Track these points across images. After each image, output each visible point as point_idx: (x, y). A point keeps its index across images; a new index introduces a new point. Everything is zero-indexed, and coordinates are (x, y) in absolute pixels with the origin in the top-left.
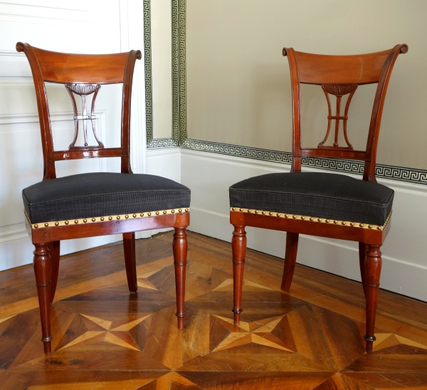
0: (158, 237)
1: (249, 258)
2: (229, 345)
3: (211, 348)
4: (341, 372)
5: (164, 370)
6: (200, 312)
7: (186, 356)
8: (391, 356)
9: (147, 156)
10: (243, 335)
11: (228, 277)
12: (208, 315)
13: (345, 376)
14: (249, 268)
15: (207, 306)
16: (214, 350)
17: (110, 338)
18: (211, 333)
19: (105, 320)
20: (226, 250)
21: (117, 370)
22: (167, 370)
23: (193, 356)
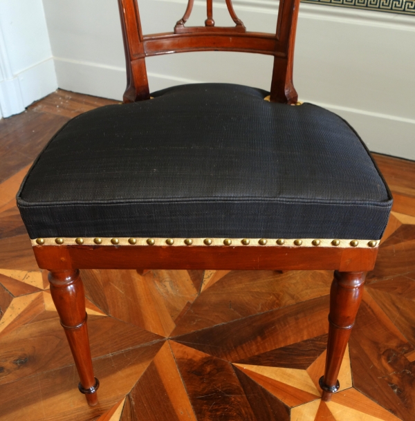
0: (35, 109)
2: (216, 275)
3: (198, 286)
5: (155, 341)
7: (172, 309)
8: (403, 245)
13: (373, 290)
16: (203, 288)
17: (51, 303)
22: (158, 340)
23: (181, 307)
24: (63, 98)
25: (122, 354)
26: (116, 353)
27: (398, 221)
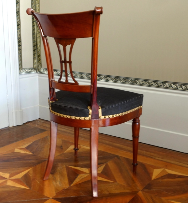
0: (27, 124)
1: (81, 133)
2: (79, 181)
3: (70, 184)
4: (142, 190)
5: (45, 198)
6: (60, 164)
7: (56, 189)
8: (166, 180)
9: (20, 78)
10: (86, 175)
11: (71, 144)
12: (65, 166)
13: (144, 193)
14: (82, 139)
15: (62, 161)
16: (72, 185)
17: (10, 183)
18: (68, 176)
19: (5, 173)
20: (67, 129)
21: (18, 201)
22: (47, 198)
23: (60, 189)
24: (40, 122)
25: (31, 201)
26: (28, 200)
27: (167, 172)
